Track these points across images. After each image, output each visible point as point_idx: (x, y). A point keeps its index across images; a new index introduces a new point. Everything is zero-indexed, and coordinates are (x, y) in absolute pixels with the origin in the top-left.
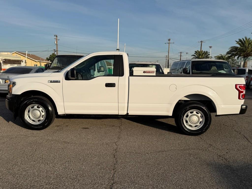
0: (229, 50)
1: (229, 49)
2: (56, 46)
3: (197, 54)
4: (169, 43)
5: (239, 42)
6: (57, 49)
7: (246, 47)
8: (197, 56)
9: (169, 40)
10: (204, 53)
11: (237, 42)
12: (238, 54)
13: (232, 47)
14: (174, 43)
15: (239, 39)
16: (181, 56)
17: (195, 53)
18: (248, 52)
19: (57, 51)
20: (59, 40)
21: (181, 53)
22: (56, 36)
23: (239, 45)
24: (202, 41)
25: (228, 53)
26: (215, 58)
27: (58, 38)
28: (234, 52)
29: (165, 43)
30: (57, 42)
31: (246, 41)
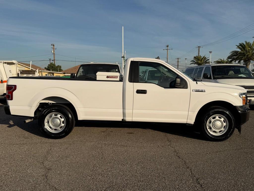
0: (230, 55)
1: (230, 53)
2: (53, 55)
3: (196, 59)
4: (167, 49)
5: (240, 46)
6: (54, 58)
7: (247, 51)
8: (196, 62)
9: (167, 47)
10: (203, 58)
11: (237, 46)
12: (239, 58)
13: (233, 51)
14: (172, 49)
15: (240, 44)
16: (178, 62)
17: (194, 59)
18: (249, 56)
19: (54, 60)
20: (56, 49)
21: (178, 59)
22: (53, 45)
23: (240, 49)
24: (199, 47)
25: (229, 58)
26: (214, 63)
27: (55, 47)
28: (235, 56)
29: (164, 50)
30: (54, 51)
31: (246, 45)
